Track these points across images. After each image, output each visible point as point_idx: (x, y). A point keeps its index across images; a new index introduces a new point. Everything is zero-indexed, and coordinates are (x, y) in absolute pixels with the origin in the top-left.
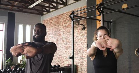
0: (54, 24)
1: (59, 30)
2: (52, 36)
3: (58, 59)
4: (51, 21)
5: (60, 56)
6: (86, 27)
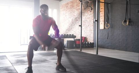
0: (70, 7)
1: (74, 12)
2: (68, 17)
4: (67, 5)
6: (93, 8)
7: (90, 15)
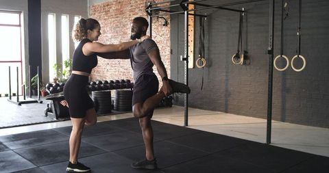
0: (114, 14)
1: (124, 26)
2: (109, 35)
3: (123, 75)
4: (107, 8)
5: (127, 69)
6: (169, 22)
7: (163, 37)
